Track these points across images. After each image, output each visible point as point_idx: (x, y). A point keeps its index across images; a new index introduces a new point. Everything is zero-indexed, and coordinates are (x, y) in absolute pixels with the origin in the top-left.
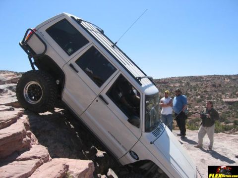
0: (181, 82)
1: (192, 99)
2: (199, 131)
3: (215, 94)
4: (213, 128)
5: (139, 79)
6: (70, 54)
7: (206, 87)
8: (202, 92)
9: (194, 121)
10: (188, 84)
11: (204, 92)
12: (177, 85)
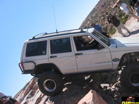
0: (89, 20)
1: (100, 21)
2: (117, 31)
3: (107, 9)
4: (121, 23)
5: (82, 31)
6: (45, 54)
7: (100, 10)
8: (101, 14)
9: (111, 29)
10: (92, 17)
11: (102, 13)
12: (89, 22)
